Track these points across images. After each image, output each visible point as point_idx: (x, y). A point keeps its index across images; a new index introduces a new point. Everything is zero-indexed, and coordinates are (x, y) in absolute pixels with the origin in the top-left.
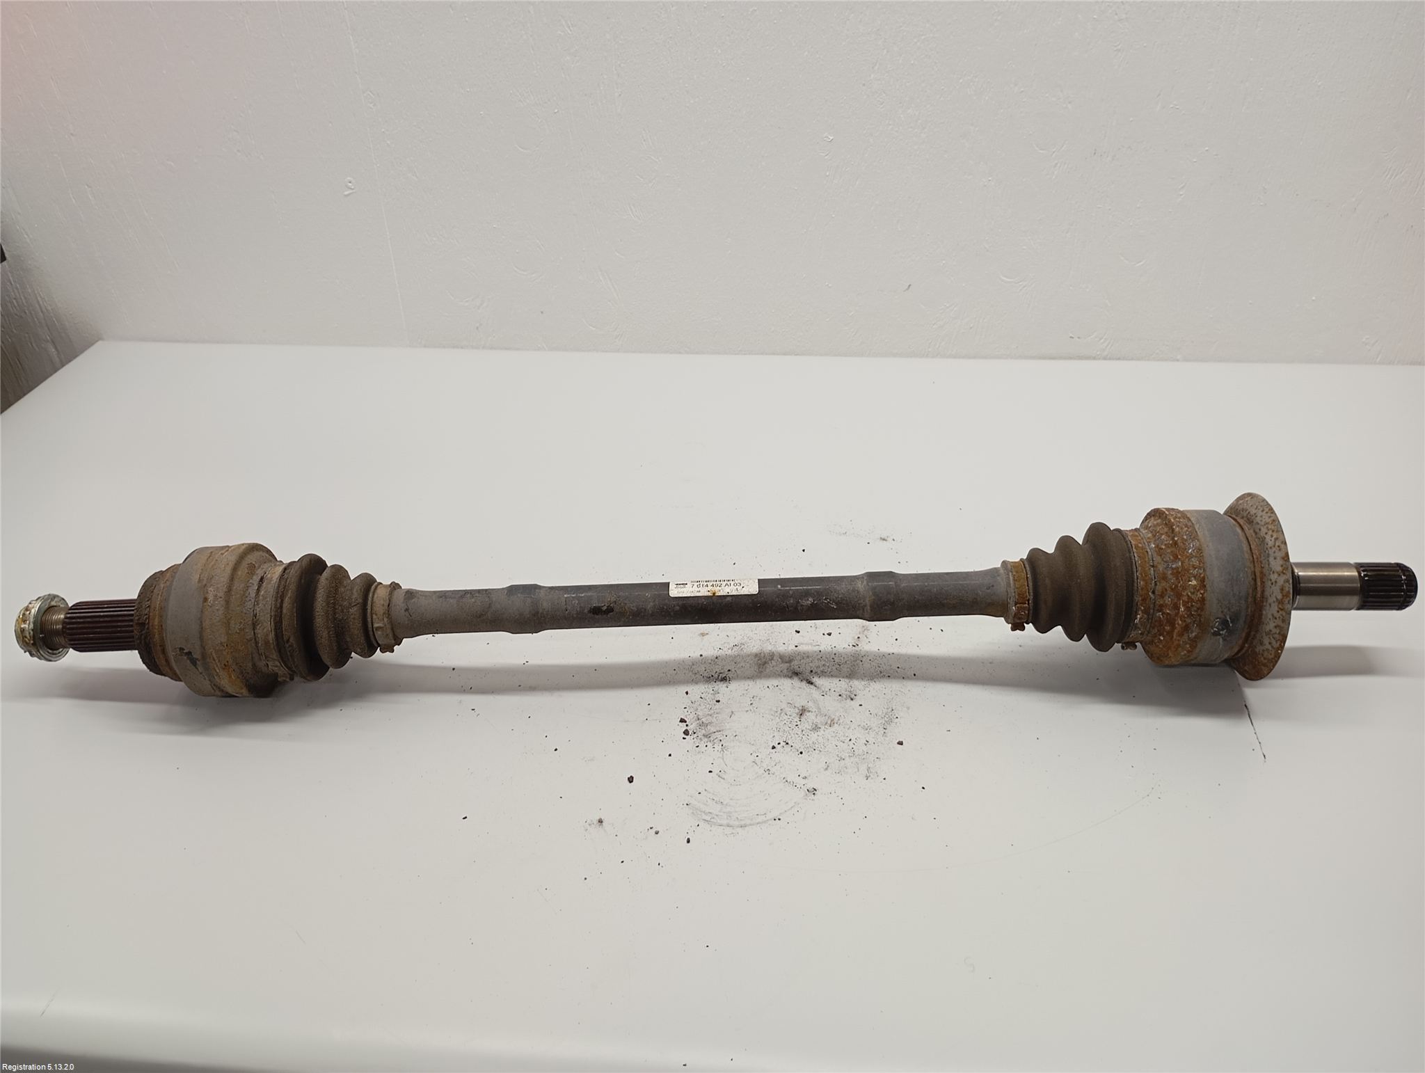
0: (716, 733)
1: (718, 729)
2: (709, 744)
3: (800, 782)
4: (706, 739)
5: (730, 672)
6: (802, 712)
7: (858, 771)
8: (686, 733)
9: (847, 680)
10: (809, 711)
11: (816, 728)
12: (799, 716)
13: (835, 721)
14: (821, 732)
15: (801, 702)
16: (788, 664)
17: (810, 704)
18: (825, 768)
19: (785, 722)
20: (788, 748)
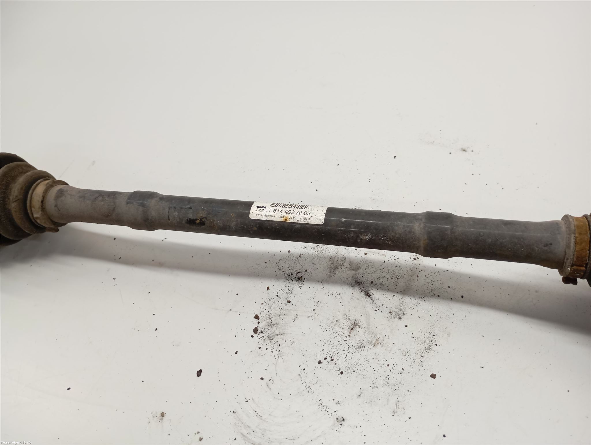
0: (279, 336)
1: (281, 332)
2: (270, 347)
3: (333, 407)
4: (268, 341)
5: (306, 273)
6: (354, 326)
7: (387, 404)
8: (256, 331)
9: (400, 296)
10: (360, 326)
11: (361, 347)
12: (350, 330)
13: (380, 341)
14: (364, 352)
15: (354, 315)
16: (354, 272)
17: (363, 319)
18: (359, 394)
19: (336, 335)
20: (332, 364)
